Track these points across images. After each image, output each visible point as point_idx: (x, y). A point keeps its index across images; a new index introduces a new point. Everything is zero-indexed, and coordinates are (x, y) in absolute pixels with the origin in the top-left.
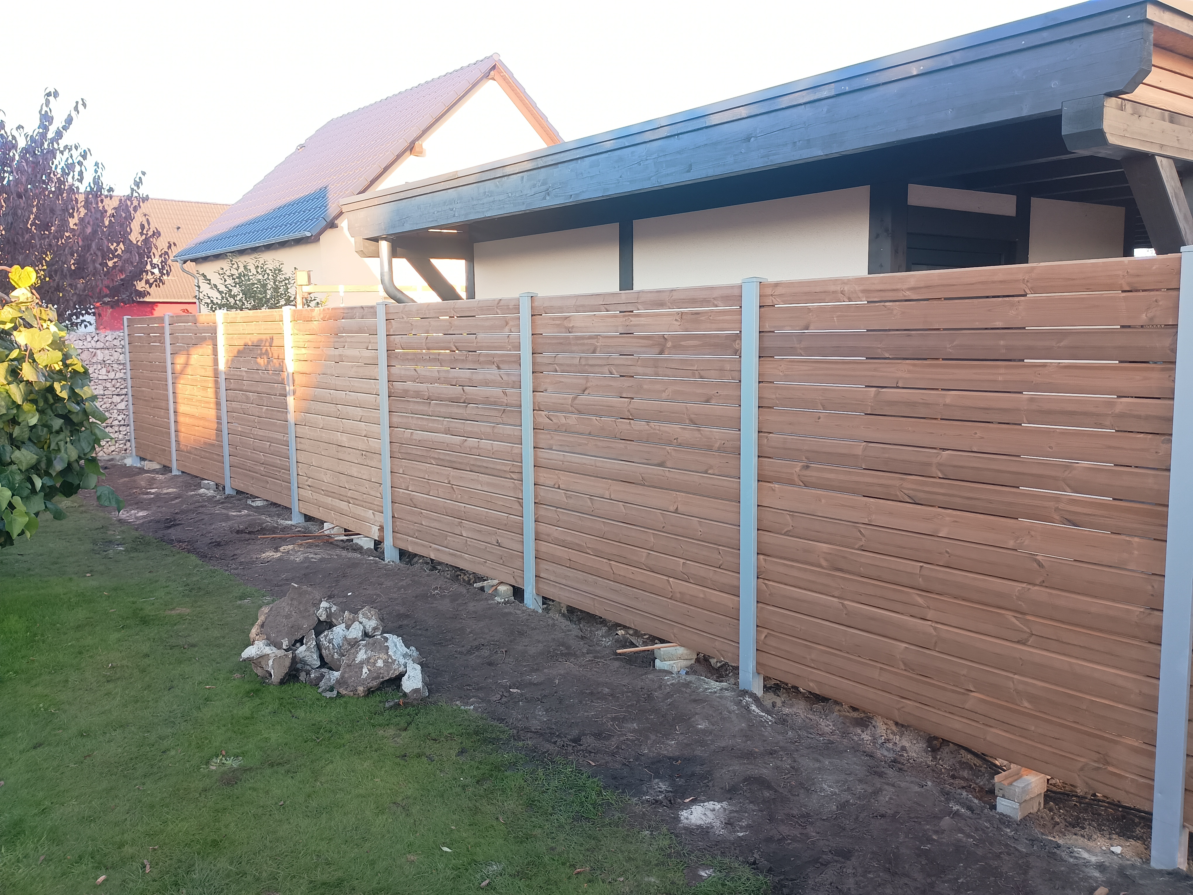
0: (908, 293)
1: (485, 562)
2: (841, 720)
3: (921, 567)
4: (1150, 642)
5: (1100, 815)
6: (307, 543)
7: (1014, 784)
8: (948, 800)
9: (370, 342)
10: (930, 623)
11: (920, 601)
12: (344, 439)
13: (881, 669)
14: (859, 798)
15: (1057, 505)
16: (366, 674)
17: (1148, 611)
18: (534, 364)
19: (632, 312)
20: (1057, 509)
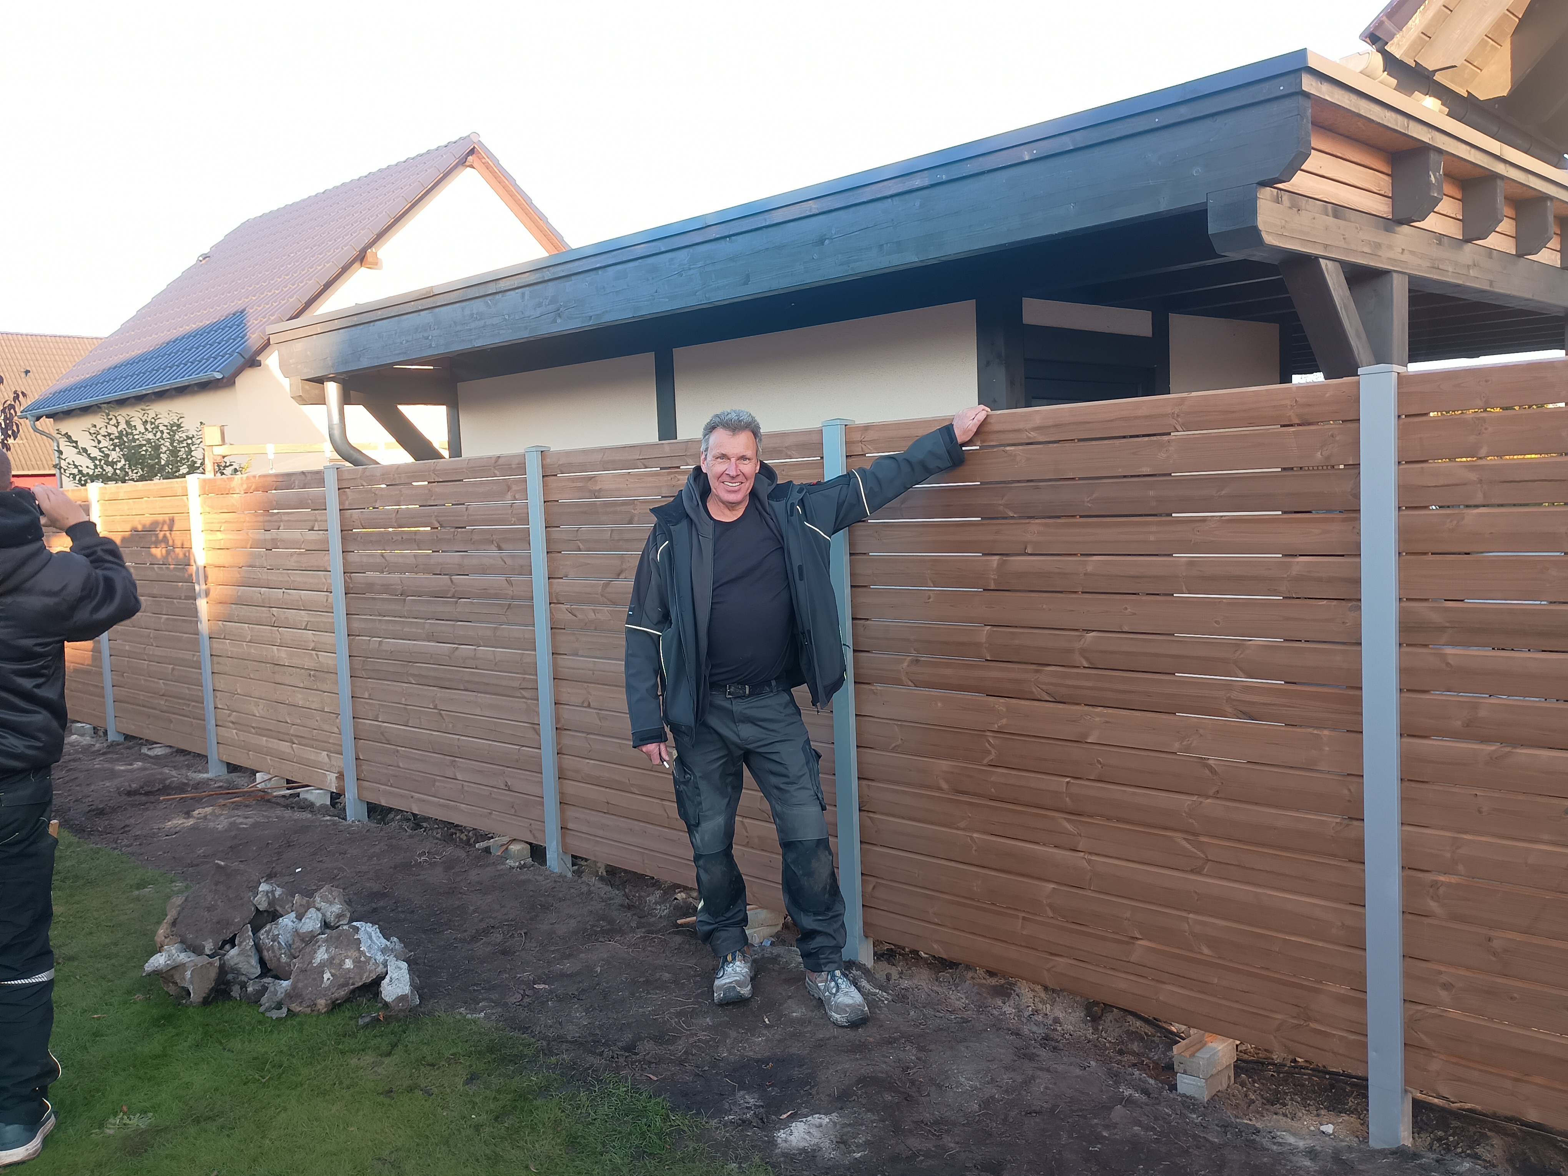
0: (1033, 434)
1: (490, 813)
2: (975, 990)
3: (1068, 782)
4: (1350, 861)
5: (1304, 1085)
6: (233, 803)
7: (1197, 1054)
8: (1117, 1083)
9: (316, 521)
10: (1082, 854)
11: (1069, 827)
12: (282, 655)
13: (1024, 918)
14: (1007, 1091)
15: (1229, 695)
16: (329, 982)
17: (1346, 822)
18: (548, 541)
19: (679, 467)
20: (1229, 700)
